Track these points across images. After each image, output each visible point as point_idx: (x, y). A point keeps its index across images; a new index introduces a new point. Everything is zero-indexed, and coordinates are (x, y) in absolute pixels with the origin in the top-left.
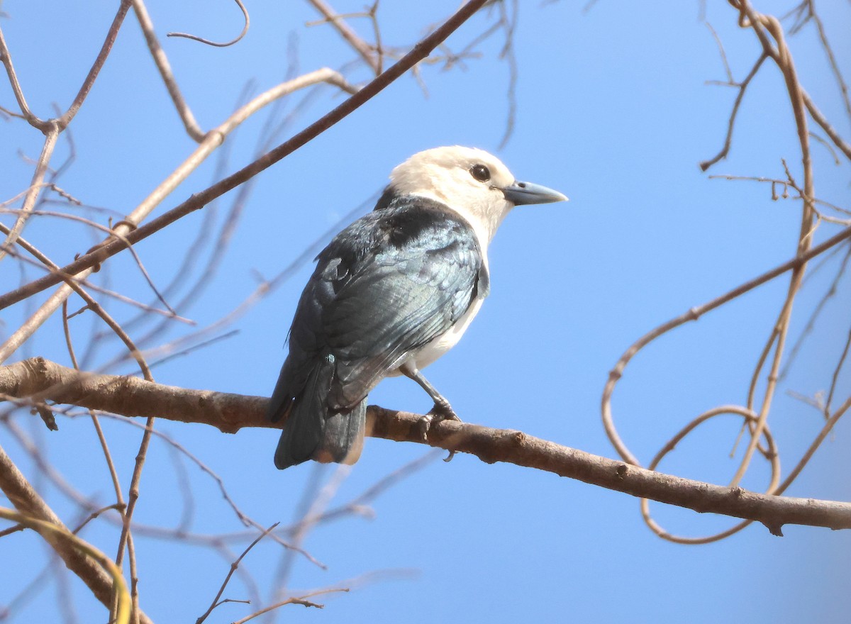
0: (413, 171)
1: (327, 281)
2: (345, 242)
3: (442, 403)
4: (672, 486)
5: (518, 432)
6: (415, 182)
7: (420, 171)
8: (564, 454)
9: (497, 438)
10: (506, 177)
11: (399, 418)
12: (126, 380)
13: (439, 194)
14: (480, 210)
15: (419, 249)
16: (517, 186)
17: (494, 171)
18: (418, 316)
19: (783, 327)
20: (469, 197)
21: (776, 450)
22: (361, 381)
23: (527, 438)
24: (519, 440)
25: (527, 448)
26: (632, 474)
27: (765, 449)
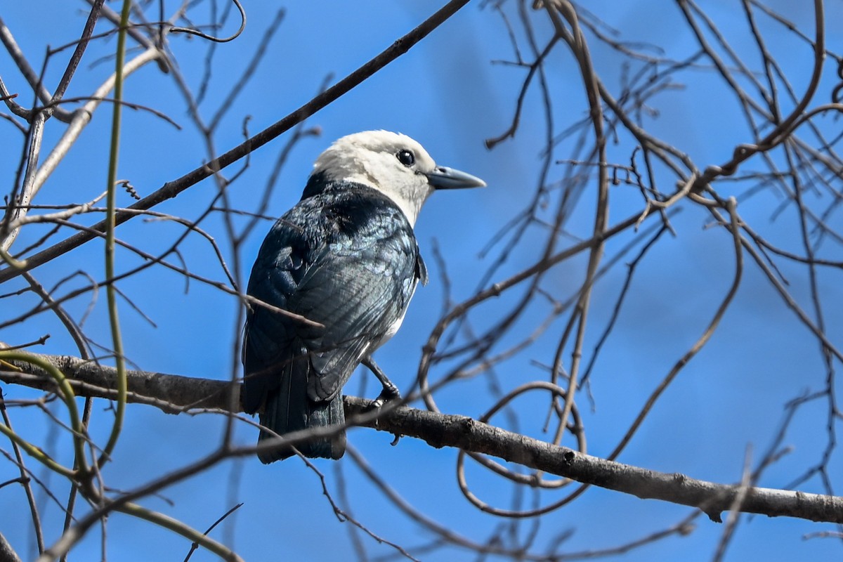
0: (344, 156)
1: (284, 270)
2: (292, 231)
3: (391, 388)
4: (617, 472)
5: (469, 418)
6: (348, 166)
7: (351, 155)
8: (512, 440)
9: (447, 424)
10: (429, 163)
11: (349, 402)
12: (69, 361)
13: (371, 178)
14: (408, 194)
15: (371, 238)
16: (439, 172)
17: (418, 156)
18: (378, 306)
19: (585, 305)
20: (398, 181)
21: (582, 425)
22: (336, 373)
23: (476, 424)
24: (470, 426)
25: (476, 433)
26: (579, 461)
27: (571, 423)
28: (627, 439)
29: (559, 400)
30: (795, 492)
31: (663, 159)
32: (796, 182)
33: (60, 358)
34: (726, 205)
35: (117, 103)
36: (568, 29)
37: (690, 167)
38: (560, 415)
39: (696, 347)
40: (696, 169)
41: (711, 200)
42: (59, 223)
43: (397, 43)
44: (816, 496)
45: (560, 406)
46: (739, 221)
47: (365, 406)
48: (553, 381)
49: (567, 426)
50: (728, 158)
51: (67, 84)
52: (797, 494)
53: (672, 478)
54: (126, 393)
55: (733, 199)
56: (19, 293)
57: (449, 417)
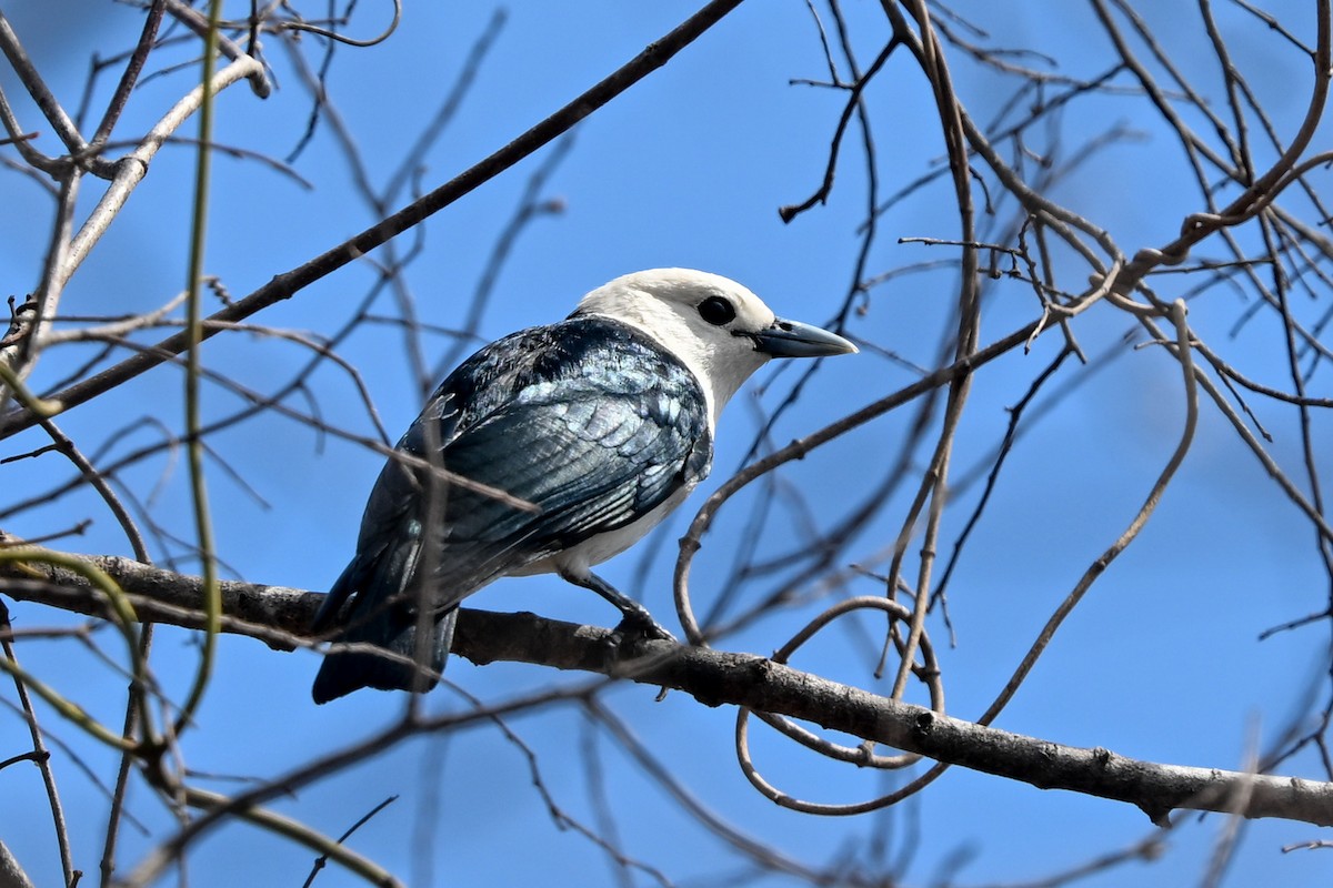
5: (763, 658)
8: (833, 693)
9: (727, 667)
12: (116, 564)
21: (937, 667)
23: (774, 668)
24: (765, 670)
25: (775, 684)
26: (941, 728)
27: (920, 664)
28: (1012, 688)
29: (900, 626)
30: (1290, 778)
31: (1068, 238)
32: (1277, 274)
33: (102, 560)
34: (1169, 312)
35: (203, 146)
36: (913, 29)
37: (1111, 252)
38: (902, 650)
39: (1122, 541)
40: (1120, 256)
41: (1146, 305)
42: (112, 342)
43: (649, 49)
44: (1323, 784)
45: (903, 637)
46: (1191, 339)
47: (595, 639)
48: (890, 596)
49: (914, 669)
50: (1174, 235)
51: (115, 117)
52: (1293, 781)
53: (1091, 755)
54: (220, 618)
55: (1181, 302)
56: (35, 454)
57: (731, 657)
